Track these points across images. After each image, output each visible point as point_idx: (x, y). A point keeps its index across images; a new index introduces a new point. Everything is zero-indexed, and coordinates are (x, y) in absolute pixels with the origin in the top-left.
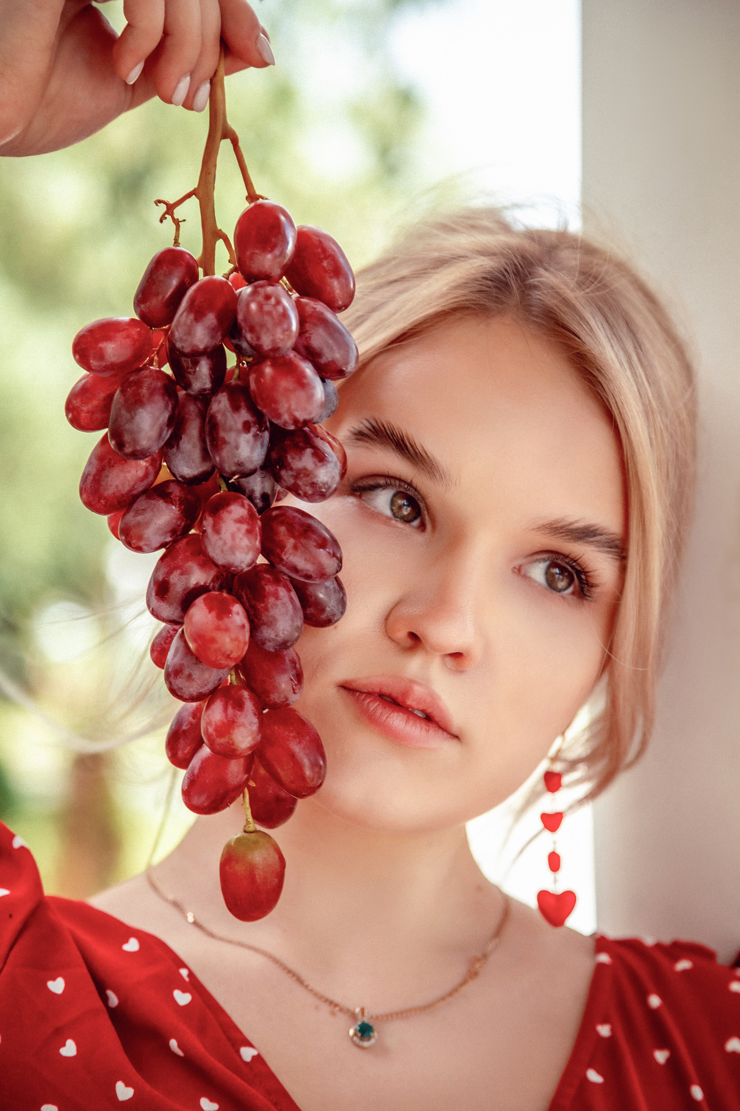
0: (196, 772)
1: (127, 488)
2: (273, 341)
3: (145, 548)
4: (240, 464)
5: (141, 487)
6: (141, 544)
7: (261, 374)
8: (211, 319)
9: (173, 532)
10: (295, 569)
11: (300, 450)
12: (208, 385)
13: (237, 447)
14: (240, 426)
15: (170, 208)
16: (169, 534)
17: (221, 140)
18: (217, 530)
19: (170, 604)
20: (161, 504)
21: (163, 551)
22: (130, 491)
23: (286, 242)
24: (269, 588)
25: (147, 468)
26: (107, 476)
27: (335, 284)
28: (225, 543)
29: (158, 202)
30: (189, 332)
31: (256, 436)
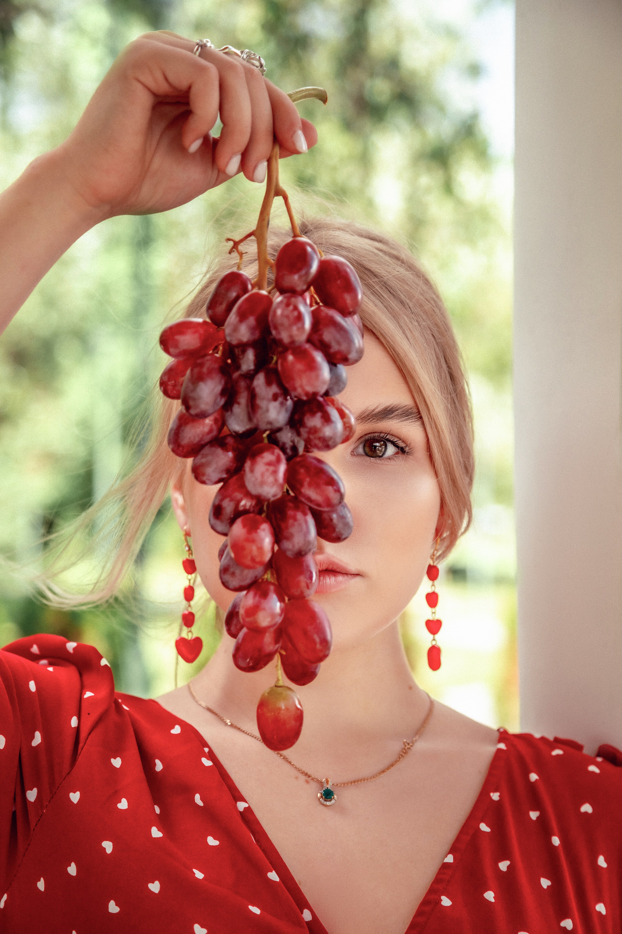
0: (240, 641)
1: (197, 439)
2: (291, 336)
3: (207, 481)
4: (270, 423)
5: (207, 438)
6: (204, 478)
7: (285, 359)
8: (251, 320)
9: (228, 471)
10: (309, 499)
11: (313, 414)
12: (252, 367)
13: (267, 411)
14: (270, 395)
15: (236, 244)
16: (224, 472)
17: (274, 197)
18: (252, 471)
19: (222, 521)
20: (219, 451)
21: (221, 484)
22: (200, 441)
23: (310, 266)
24: (291, 513)
25: (211, 426)
26: (183, 430)
27: (348, 298)
28: (256, 479)
29: (229, 240)
30: (235, 329)
31: (282, 404)
